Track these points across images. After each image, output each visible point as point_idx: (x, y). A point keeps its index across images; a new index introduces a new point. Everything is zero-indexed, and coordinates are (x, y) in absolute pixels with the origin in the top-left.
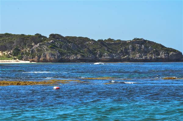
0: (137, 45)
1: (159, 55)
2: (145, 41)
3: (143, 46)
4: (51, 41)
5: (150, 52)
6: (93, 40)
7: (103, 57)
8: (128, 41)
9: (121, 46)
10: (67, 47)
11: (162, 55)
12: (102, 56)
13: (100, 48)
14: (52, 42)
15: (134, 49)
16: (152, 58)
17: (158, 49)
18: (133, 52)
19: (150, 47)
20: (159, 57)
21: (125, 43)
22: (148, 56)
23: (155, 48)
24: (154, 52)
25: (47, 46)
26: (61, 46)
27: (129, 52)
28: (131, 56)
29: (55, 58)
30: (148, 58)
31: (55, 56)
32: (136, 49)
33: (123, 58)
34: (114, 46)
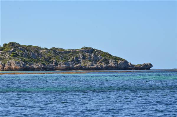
0: (86, 53)
1: (108, 63)
2: (94, 50)
3: (93, 55)
4: (12, 49)
5: (100, 61)
6: (46, 49)
7: (59, 66)
8: (78, 49)
9: (72, 55)
10: (27, 55)
11: (112, 64)
12: (58, 64)
13: (55, 56)
14: (13, 51)
15: (84, 58)
16: (102, 66)
17: (107, 58)
18: (84, 61)
19: (99, 56)
20: (109, 65)
21: (74, 52)
22: (99, 65)
23: (104, 57)
24: (104, 61)
25: (9, 55)
26: (22, 54)
27: (80, 60)
28: (83, 65)
29: (20, 66)
30: (99, 66)
31: (20, 64)
32: (87, 58)
33: (76, 67)
34: (64, 54)
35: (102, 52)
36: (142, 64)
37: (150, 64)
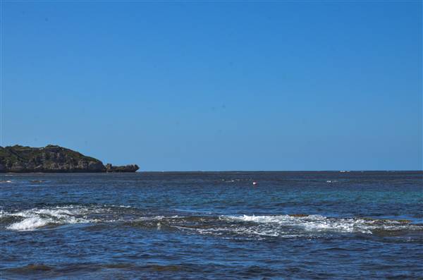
0: (51, 153)
2: (61, 148)
3: (58, 154)
5: (67, 162)
7: (13, 167)
8: (41, 148)
9: (33, 154)
11: (81, 165)
12: (12, 165)
13: (9, 156)
15: (48, 158)
16: (68, 168)
17: (75, 158)
18: (47, 161)
19: (67, 156)
20: (77, 167)
21: (37, 151)
22: (65, 166)
24: (71, 162)
27: (42, 161)
28: (45, 167)
30: (65, 168)
32: (51, 158)
33: (36, 168)
34: (24, 154)
35: (72, 151)
36: (126, 165)
37: (136, 166)
